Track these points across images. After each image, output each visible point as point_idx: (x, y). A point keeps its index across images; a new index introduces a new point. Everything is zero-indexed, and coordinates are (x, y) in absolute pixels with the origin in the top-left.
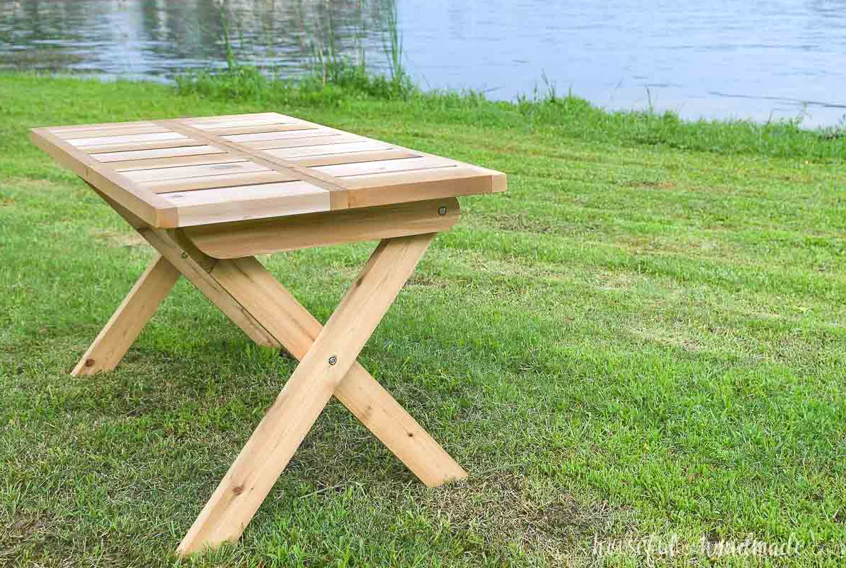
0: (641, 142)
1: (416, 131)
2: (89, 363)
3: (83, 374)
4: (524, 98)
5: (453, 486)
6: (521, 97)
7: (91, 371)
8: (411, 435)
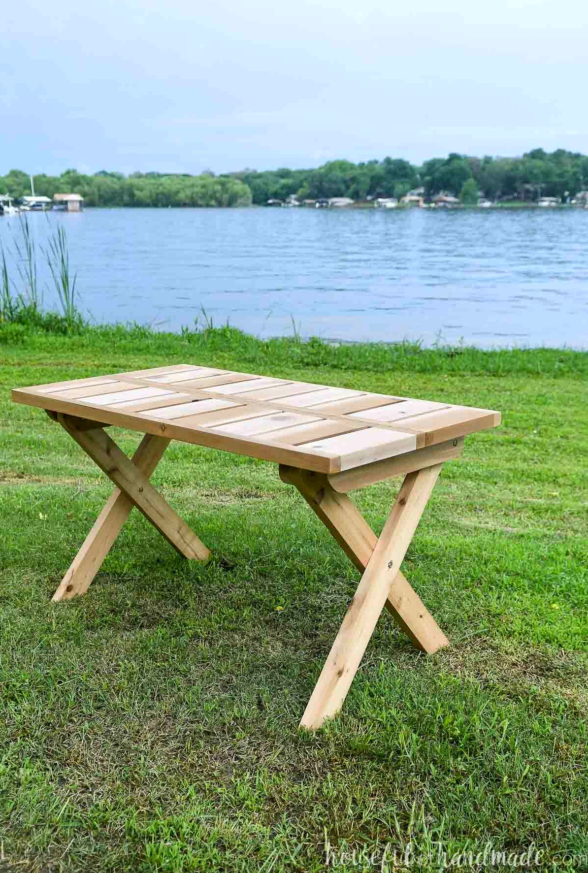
0: (308, 364)
1: (114, 362)
2: (69, 589)
3: (64, 598)
4: (187, 329)
5: (445, 651)
6: (184, 329)
7: (70, 596)
8: (421, 617)
